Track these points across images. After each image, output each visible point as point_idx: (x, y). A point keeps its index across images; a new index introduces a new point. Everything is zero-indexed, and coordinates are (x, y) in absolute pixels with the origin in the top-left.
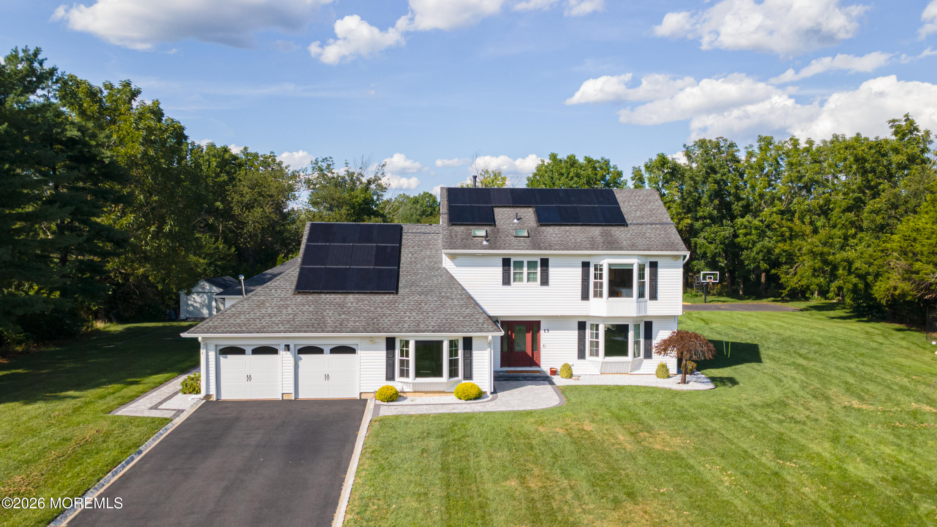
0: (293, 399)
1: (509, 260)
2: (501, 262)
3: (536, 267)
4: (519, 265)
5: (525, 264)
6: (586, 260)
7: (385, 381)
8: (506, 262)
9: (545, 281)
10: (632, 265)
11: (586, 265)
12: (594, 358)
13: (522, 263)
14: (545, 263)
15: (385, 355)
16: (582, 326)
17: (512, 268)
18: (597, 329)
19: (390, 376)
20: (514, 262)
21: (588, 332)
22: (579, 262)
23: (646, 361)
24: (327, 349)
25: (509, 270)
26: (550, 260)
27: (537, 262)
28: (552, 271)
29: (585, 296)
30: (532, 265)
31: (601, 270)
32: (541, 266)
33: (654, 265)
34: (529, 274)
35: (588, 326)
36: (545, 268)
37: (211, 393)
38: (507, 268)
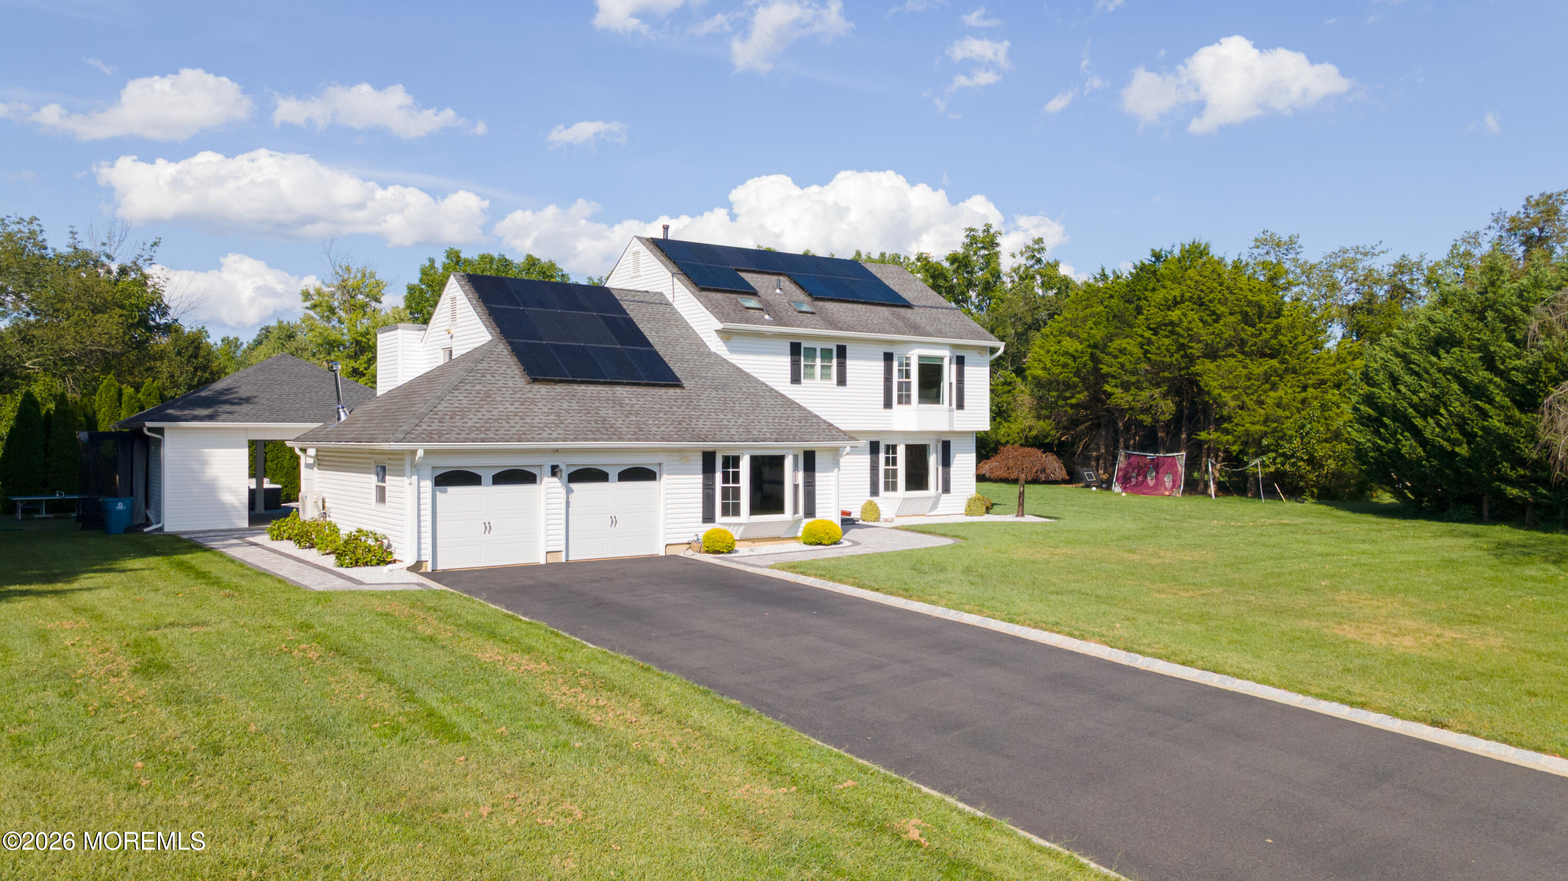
0: (564, 560)
1: (799, 345)
2: (789, 348)
3: (831, 358)
4: (811, 353)
5: (818, 352)
6: (889, 350)
7: (701, 524)
8: (795, 349)
9: (842, 381)
10: (942, 359)
11: (888, 357)
12: (890, 494)
13: (814, 350)
14: (842, 352)
15: (701, 481)
16: (874, 448)
17: (802, 358)
18: (895, 452)
19: (708, 517)
20: (805, 348)
21: (882, 456)
22: (881, 350)
23: (945, 497)
24: (613, 474)
25: (799, 361)
26: (848, 348)
27: (831, 350)
28: (851, 365)
29: (888, 404)
30: (826, 354)
31: (908, 365)
32: (838, 357)
33: (960, 361)
34: (823, 367)
35: (882, 449)
36: (842, 360)
37: (423, 559)
38: (796, 357)
